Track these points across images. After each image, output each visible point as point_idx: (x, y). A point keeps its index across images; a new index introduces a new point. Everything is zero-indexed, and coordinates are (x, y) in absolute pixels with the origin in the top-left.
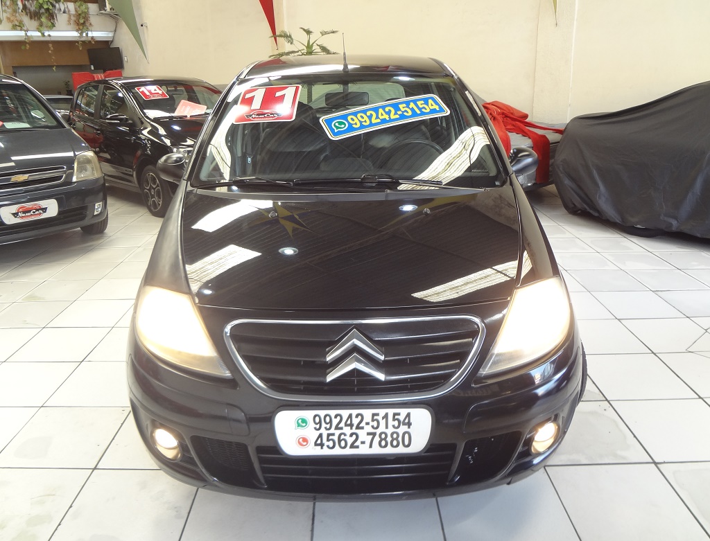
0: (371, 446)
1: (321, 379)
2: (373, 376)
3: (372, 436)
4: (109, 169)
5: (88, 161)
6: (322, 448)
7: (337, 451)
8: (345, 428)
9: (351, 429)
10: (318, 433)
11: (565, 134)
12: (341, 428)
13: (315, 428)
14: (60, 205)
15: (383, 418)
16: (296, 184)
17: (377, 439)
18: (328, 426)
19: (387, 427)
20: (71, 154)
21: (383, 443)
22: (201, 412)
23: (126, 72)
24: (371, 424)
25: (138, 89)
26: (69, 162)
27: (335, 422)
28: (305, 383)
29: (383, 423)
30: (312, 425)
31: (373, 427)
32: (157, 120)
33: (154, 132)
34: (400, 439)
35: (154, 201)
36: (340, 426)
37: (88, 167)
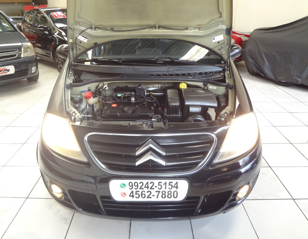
0: (157, 197)
1: (133, 164)
2: (159, 163)
3: (158, 193)
4: (39, 51)
5: (29, 47)
6: (133, 198)
7: (141, 199)
8: (144, 188)
9: (148, 189)
10: (131, 190)
11: (250, 37)
12: (143, 189)
13: (130, 188)
14: (15, 68)
15: (164, 184)
16: (123, 61)
17: (161, 194)
18: (136, 187)
19: (166, 189)
20: (20, 44)
21: (164, 196)
22: (74, 178)
23: (49, 6)
24: (158, 187)
25: (52, 13)
26: (19, 48)
27: (140, 185)
28: (125, 166)
29: (164, 186)
30: (128, 187)
31: (159, 188)
32: (61, 28)
33: (60, 34)
34: (172, 194)
35: (60, 66)
36: (142, 187)
37: (29, 50)
